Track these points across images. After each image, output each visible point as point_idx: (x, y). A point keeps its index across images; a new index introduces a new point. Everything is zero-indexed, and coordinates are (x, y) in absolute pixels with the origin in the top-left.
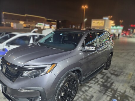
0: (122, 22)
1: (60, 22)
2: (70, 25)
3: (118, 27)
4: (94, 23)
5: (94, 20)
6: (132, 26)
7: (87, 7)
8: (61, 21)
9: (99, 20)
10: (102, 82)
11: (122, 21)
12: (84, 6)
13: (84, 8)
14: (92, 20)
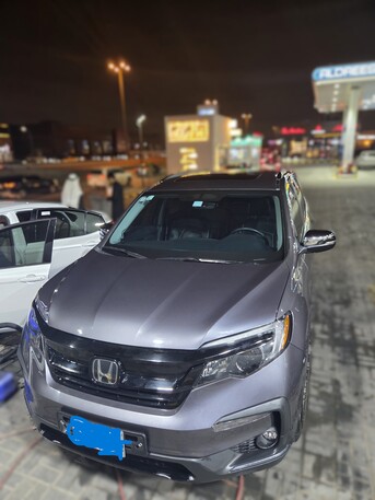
0: (250, 120)
1: (24, 129)
2: (71, 142)
3: (249, 140)
4: (174, 129)
5: (175, 121)
6: (284, 131)
7: (128, 68)
8: (27, 126)
9: (189, 120)
10: (323, 332)
11: (250, 116)
12: (117, 64)
13: (117, 70)
14: (166, 119)
